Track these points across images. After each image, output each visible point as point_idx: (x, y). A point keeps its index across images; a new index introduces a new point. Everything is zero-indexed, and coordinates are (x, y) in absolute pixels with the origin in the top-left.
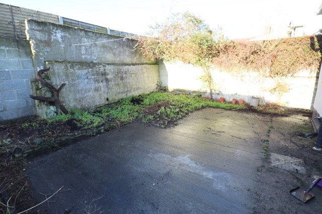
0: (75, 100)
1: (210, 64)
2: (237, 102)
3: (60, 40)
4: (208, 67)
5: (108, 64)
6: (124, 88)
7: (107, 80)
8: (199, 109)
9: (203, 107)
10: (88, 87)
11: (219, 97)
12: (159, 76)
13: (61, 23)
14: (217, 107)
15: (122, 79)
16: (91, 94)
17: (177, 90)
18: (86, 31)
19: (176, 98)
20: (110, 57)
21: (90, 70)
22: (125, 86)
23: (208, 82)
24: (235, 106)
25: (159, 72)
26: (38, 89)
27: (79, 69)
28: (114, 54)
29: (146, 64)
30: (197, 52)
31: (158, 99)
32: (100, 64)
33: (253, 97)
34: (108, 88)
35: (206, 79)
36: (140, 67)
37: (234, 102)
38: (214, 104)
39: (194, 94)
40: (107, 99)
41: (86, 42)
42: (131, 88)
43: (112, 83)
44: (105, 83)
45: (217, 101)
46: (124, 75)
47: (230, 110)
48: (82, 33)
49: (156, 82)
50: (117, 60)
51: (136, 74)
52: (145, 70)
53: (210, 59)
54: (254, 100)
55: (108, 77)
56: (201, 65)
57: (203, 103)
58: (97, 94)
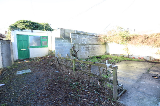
0: (80, 56)
1: (127, 44)
2: (140, 59)
3: (77, 37)
4: (126, 45)
5: (89, 44)
6: (94, 53)
7: (89, 50)
8: (123, 61)
9: (125, 60)
10: (84, 52)
11: (132, 57)
12: (106, 49)
13: (75, 32)
14: (131, 60)
15: (93, 49)
16: (84, 54)
17: (113, 54)
18: (84, 34)
19: (113, 57)
20: (90, 42)
21: (84, 46)
22: (94, 52)
23: (127, 51)
24: (139, 60)
25: (106, 47)
26: (72, 52)
27: (82, 46)
28: (91, 41)
29: (101, 44)
30: (122, 39)
31: (107, 57)
32: (87, 44)
33: (148, 56)
34: (89, 53)
35: (126, 50)
36: (99, 45)
37: (139, 59)
38: (130, 59)
39: (121, 56)
40: (89, 56)
41: (84, 38)
42: (96, 53)
43: (90, 51)
44: (88, 51)
45: (131, 58)
46: (94, 48)
47: (137, 61)
48: (83, 35)
49: (105, 51)
50: (92, 43)
51: (98, 48)
52: (101, 47)
53: (127, 42)
54: (148, 57)
55: (89, 49)
56: (124, 44)
57: (125, 59)
58: (86, 54)
